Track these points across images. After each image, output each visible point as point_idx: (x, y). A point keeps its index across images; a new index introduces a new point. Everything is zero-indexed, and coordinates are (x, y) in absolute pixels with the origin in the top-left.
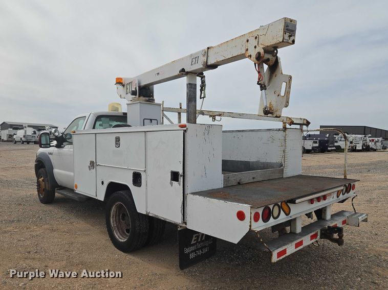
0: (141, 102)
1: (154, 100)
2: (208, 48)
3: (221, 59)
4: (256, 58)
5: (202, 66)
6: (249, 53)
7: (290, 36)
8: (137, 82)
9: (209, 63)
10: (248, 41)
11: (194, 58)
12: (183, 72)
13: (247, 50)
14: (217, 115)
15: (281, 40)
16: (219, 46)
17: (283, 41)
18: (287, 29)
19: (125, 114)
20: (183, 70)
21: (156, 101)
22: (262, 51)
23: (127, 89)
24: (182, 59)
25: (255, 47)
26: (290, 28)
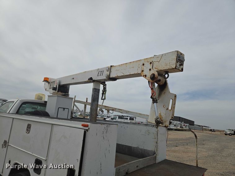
0: (58, 95)
1: (68, 95)
2: (111, 66)
3: (120, 74)
4: (151, 78)
5: (105, 78)
6: (144, 73)
7: (180, 65)
8: (58, 82)
9: (111, 76)
10: (143, 65)
11: (100, 72)
12: (91, 80)
13: (143, 71)
14: (111, 110)
15: (174, 67)
16: (119, 65)
17: (175, 68)
18: (179, 60)
19: (46, 102)
20: (91, 79)
21: (70, 96)
22: (156, 74)
23: (51, 85)
24: (92, 71)
25: (150, 70)
26: (181, 59)
